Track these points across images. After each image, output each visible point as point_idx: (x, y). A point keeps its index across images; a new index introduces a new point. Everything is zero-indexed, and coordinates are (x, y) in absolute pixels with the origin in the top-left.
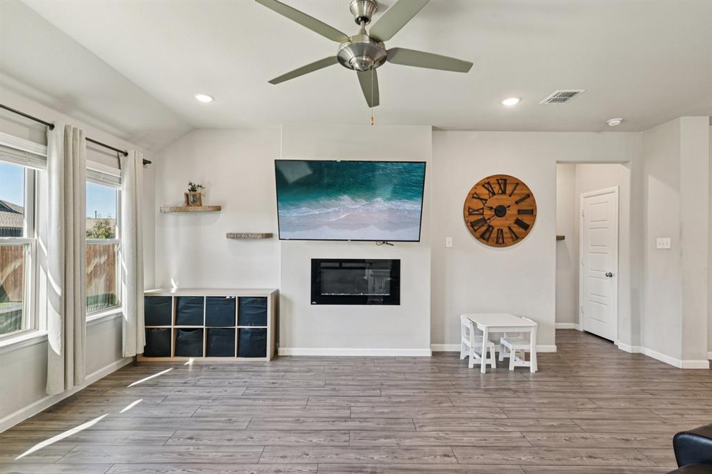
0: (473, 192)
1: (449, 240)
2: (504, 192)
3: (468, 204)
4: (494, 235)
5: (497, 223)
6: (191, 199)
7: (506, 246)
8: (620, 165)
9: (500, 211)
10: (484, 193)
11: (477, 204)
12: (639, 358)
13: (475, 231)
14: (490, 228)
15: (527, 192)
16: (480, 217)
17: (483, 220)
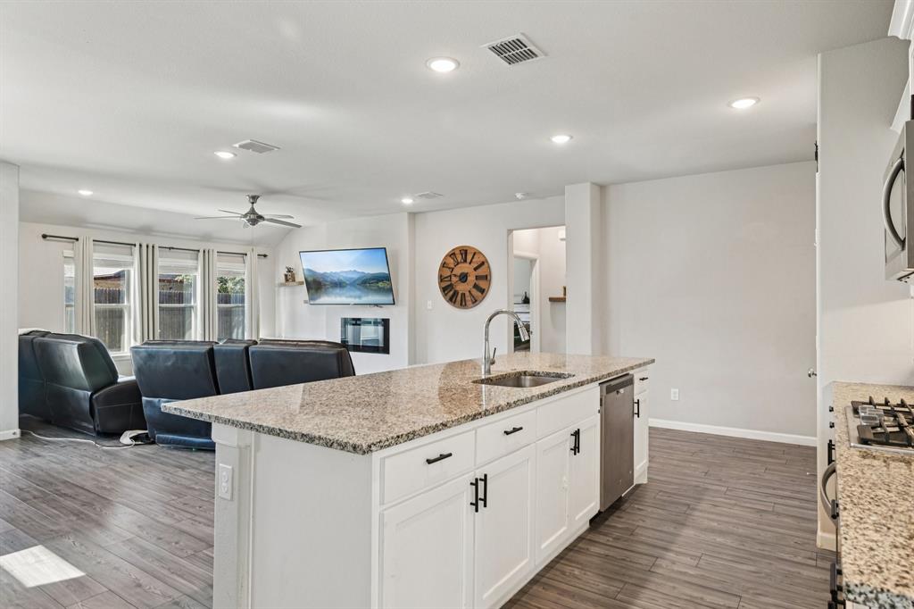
0: (444, 262)
1: (430, 302)
2: (465, 261)
3: (441, 272)
4: (459, 298)
5: (461, 288)
6: (289, 277)
7: (468, 308)
9: (463, 278)
10: (451, 262)
11: (447, 273)
13: (446, 295)
14: (456, 293)
15: (482, 259)
16: (449, 283)
17: (451, 285)
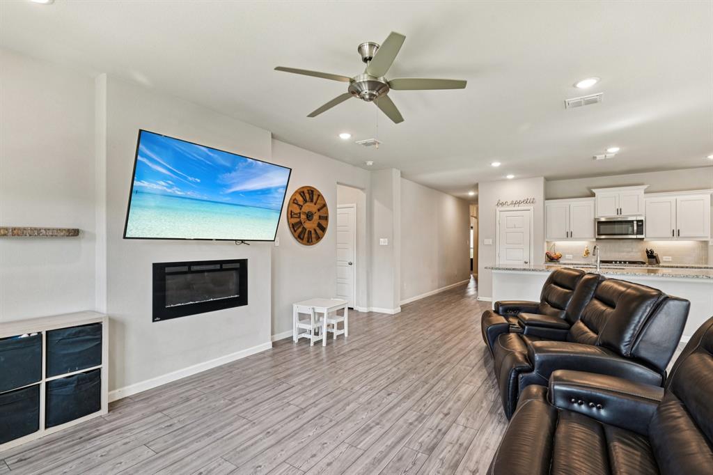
0: (293, 198)
2: (312, 201)
3: (290, 209)
4: (306, 235)
5: (308, 225)
7: (313, 244)
8: (359, 190)
9: (309, 216)
10: (300, 199)
11: (296, 209)
12: (370, 314)
13: (295, 232)
14: (304, 230)
15: (324, 202)
16: (298, 220)
17: (300, 223)
